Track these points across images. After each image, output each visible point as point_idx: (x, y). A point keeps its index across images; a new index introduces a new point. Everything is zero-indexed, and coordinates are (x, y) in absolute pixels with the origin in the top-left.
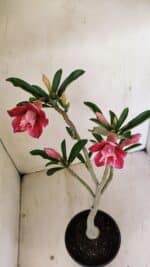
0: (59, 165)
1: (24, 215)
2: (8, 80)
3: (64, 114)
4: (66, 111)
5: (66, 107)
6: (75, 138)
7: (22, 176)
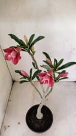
0: (27, 80)
1: (10, 101)
2: (9, 35)
3: (32, 56)
4: (33, 55)
5: (34, 53)
6: (36, 68)
7: (14, 81)
